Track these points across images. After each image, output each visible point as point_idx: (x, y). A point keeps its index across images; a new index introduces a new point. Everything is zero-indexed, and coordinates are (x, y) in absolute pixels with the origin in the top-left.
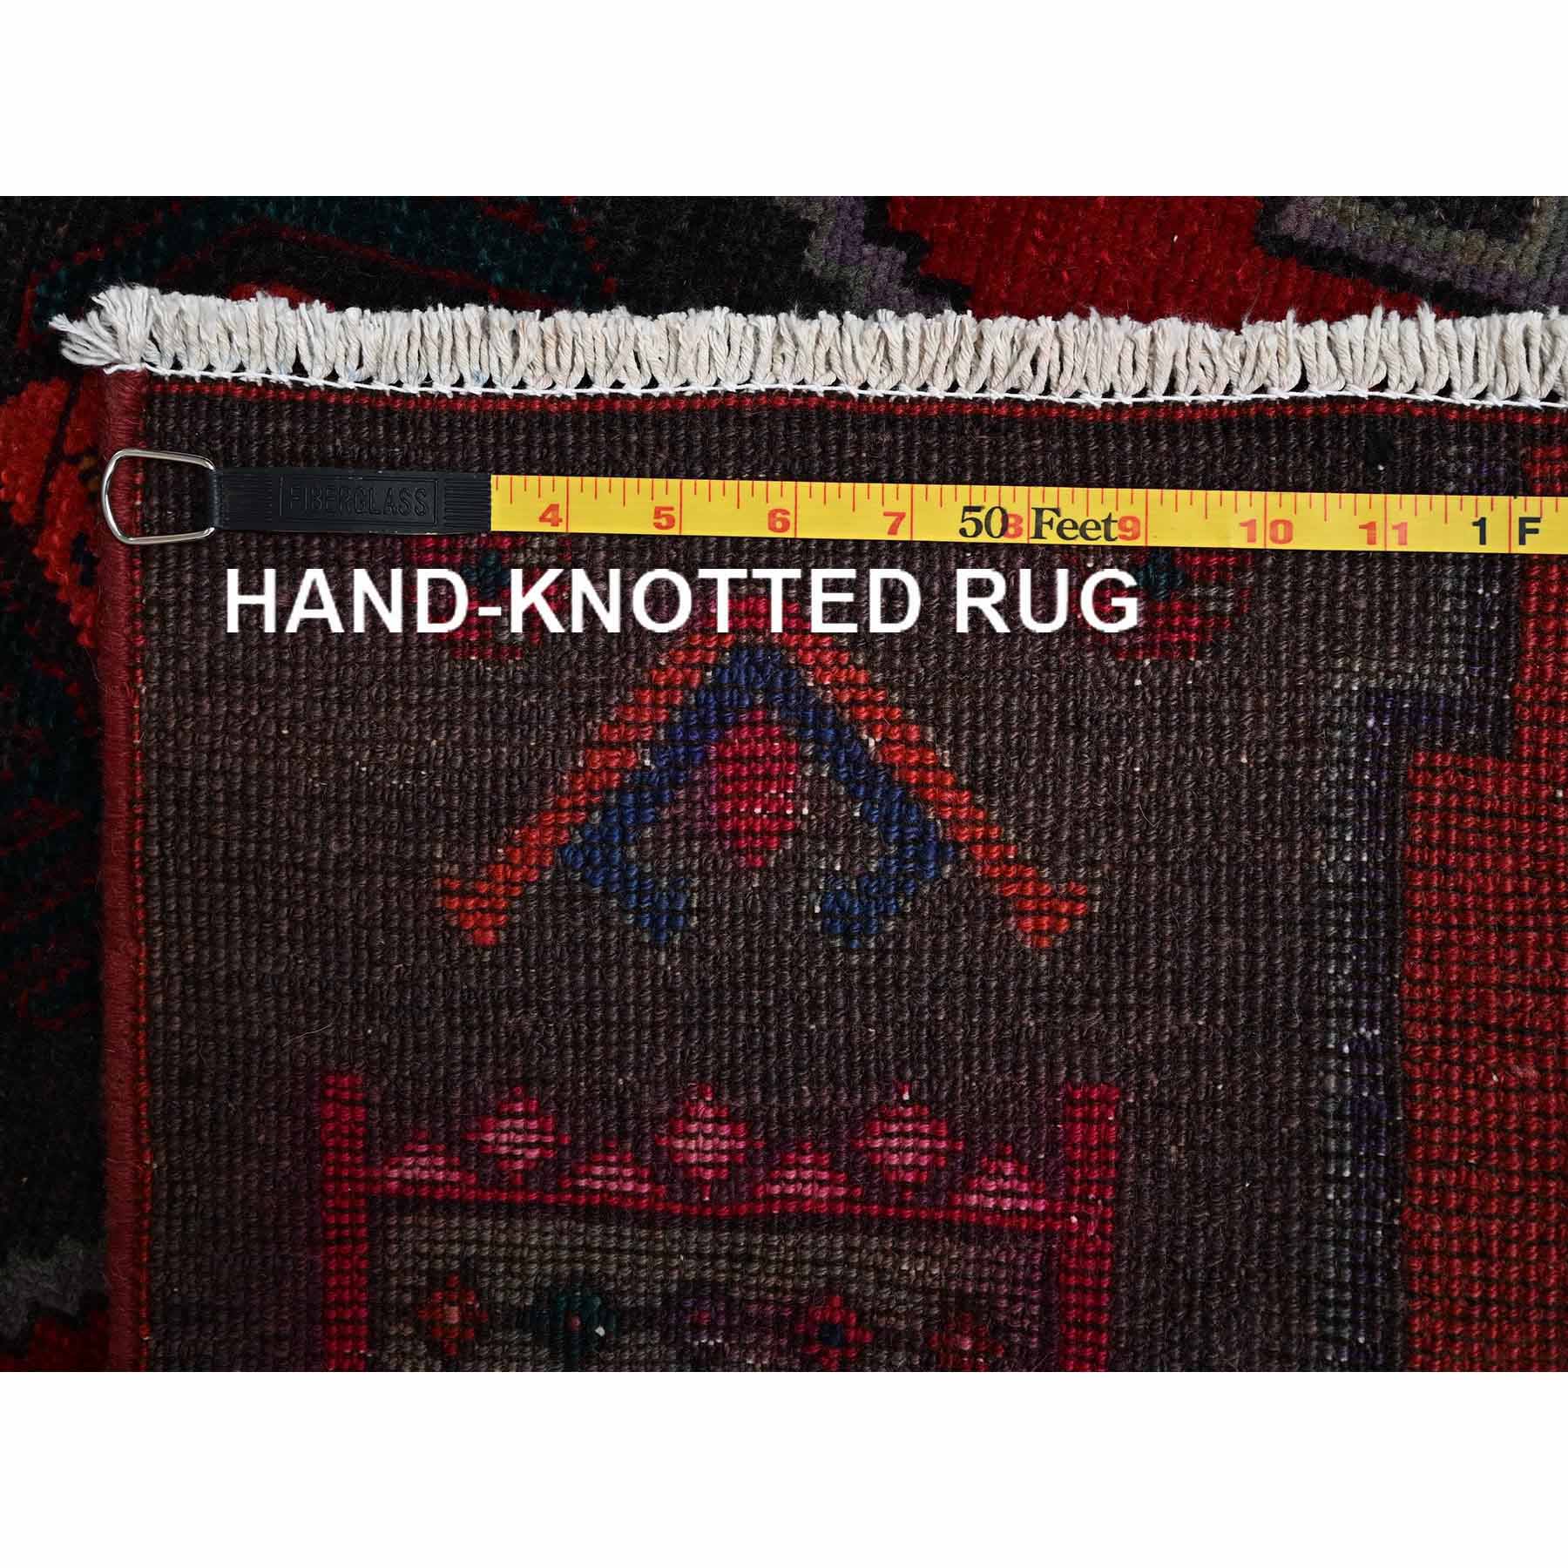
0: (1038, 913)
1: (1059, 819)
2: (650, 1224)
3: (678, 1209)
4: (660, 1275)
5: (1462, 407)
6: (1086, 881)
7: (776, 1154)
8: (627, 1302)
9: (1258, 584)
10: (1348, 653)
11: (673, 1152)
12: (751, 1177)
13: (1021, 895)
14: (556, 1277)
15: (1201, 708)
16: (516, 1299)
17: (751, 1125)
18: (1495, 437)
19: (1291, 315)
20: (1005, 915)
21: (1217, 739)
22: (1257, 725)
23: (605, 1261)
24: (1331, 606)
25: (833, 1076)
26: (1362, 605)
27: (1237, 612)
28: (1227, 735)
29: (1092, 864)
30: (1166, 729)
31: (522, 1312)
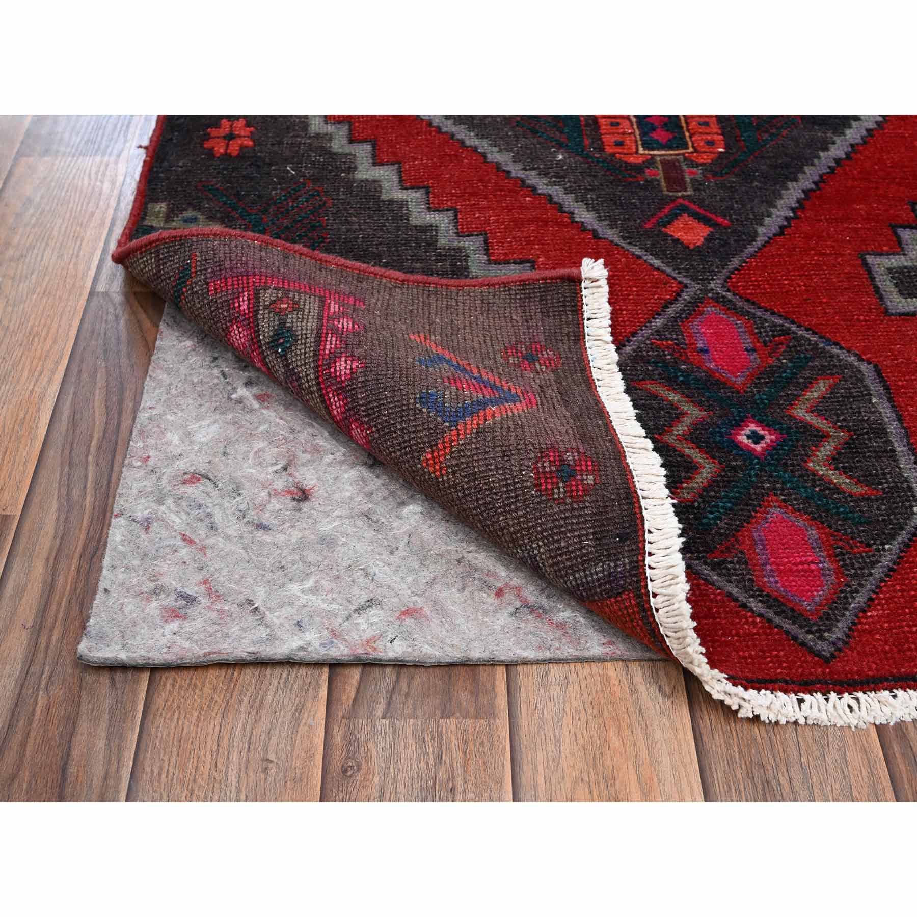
0: (433, 458)
1: (469, 457)
2: (315, 355)
3: (320, 363)
4: (299, 363)
5: (644, 561)
6: (448, 473)
7: (341, 391)
8: (289, 356)
9: (566, 504)
10: (545, 544)
11: (340, 357)
12: (333, 384)
13: (439, 450)
14: (296, 331)
15: (516, 496)
16: (289, 321)
17: (351, 379)
18: (635, 575)
19: (675, 501)
20: (431, 447)
21: (505, 505)
22: (513, 519)
23: (302, 344)
24: (561, 533)
25: (370, 403)
26: (563, 544)
27: (555, 499)
28: (507, 509)
29: (454, 473)
30: (507, 485)
31: (284, 324)
